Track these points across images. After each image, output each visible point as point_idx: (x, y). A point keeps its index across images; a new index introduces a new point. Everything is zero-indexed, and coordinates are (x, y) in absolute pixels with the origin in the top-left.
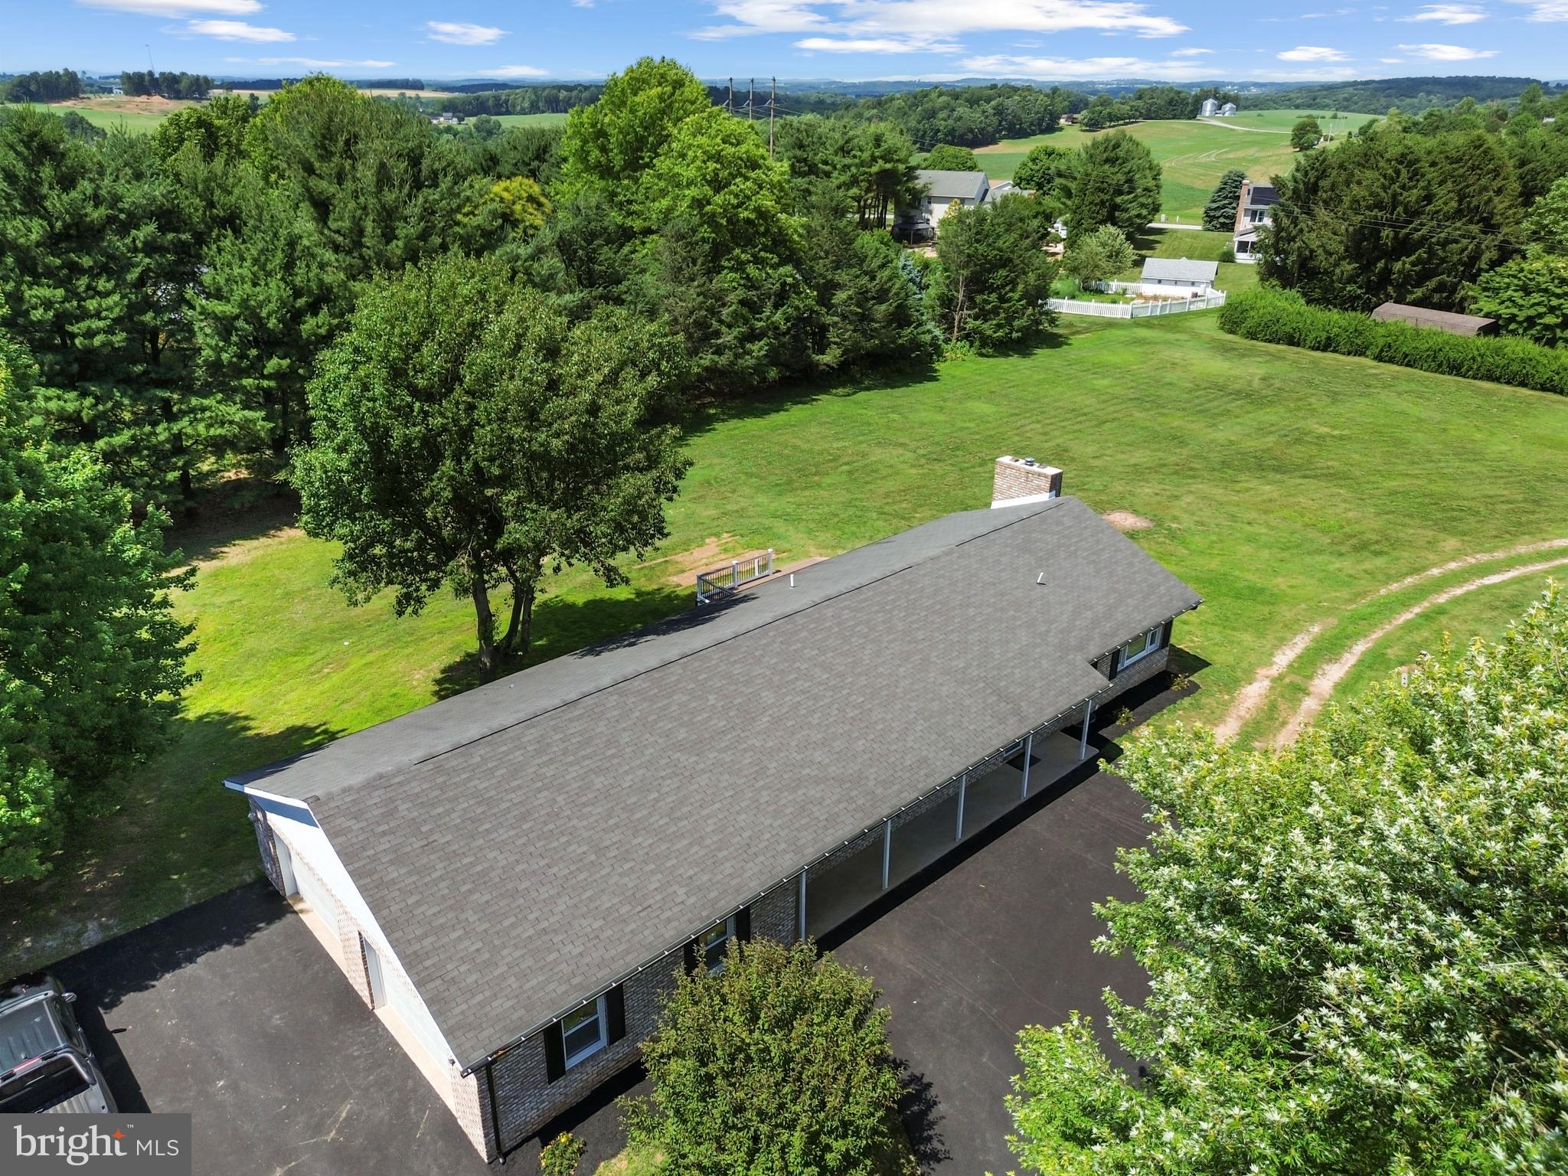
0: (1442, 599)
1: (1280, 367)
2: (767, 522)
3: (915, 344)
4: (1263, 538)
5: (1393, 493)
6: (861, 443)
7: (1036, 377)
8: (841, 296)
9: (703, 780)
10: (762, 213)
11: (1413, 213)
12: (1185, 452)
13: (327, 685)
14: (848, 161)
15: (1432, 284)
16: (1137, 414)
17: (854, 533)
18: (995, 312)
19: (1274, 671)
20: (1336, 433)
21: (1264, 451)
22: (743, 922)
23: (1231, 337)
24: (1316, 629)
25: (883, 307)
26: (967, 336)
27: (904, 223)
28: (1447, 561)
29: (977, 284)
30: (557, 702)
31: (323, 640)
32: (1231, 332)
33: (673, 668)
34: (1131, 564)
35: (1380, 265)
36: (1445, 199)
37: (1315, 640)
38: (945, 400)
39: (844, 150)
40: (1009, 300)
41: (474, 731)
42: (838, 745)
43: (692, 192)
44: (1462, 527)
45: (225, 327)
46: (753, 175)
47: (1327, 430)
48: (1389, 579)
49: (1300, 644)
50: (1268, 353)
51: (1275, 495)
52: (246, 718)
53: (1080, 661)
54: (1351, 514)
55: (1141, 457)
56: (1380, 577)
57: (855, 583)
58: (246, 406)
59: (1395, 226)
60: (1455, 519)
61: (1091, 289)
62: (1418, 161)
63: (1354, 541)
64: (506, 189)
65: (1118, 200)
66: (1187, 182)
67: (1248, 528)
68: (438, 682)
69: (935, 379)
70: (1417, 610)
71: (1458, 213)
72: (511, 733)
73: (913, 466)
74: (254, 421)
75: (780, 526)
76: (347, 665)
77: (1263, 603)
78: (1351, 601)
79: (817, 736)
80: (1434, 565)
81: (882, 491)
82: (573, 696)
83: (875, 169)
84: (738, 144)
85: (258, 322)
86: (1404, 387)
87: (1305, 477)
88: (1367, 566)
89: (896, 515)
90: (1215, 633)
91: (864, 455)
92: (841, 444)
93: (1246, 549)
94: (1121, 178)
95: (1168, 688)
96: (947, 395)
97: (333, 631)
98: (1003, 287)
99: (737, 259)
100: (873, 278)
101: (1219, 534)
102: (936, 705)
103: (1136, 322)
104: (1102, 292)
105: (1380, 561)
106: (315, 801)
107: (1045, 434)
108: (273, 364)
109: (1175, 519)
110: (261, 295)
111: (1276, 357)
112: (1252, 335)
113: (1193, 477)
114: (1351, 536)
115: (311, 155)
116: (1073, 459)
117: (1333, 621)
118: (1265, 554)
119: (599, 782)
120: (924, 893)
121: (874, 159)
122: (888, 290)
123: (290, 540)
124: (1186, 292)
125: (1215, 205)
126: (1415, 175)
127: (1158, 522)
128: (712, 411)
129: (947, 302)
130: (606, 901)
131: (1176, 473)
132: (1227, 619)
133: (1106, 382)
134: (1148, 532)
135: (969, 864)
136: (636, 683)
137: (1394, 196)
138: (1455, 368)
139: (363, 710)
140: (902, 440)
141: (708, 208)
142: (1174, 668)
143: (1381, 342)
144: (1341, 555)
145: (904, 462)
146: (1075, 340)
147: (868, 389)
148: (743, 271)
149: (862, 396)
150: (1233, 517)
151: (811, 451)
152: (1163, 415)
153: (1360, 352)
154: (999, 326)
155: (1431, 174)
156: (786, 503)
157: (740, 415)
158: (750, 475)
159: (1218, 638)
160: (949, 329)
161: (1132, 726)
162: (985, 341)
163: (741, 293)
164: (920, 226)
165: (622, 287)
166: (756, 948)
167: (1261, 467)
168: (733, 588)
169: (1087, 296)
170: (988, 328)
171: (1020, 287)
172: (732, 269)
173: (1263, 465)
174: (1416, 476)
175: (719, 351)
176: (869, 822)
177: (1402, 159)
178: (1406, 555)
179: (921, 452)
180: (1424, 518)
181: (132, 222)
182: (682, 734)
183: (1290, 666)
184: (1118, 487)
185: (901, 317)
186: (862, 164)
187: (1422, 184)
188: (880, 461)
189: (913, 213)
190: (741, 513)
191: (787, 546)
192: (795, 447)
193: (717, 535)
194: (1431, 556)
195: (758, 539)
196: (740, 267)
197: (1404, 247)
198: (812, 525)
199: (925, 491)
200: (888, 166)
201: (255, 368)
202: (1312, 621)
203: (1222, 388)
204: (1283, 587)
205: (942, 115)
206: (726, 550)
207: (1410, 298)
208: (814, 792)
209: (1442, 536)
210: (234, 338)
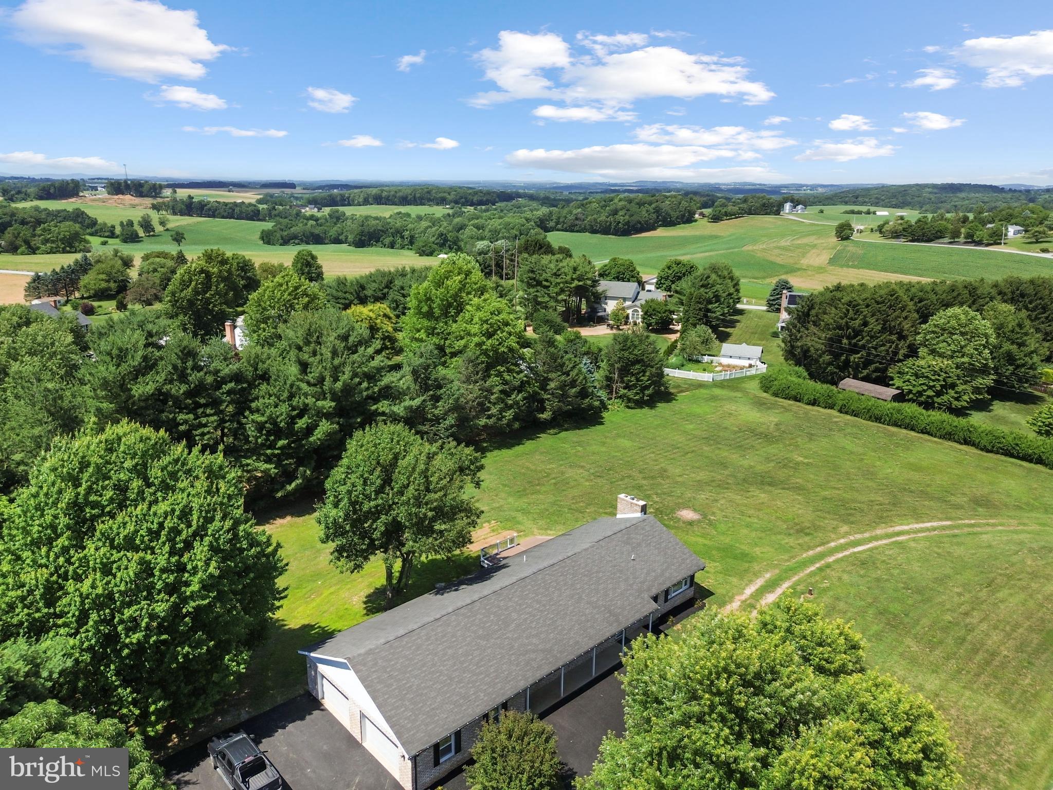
0: (831, 559)
1: (788, 416)
2: (513, 514)
3: (591, 407)
4: (755, 525)
5: (825, 499)
6: (561, 465)
7: (656, 423)
8: (552, 385)
9: (489, 651)
10: (511, 350)
11: (857, 333)
12: (726, 472)
13: (314, 604)
14: (558, 280)
15: (872, 367)
16: (705, 448)
17: (556, 521)
18: (635, 386)
19: (743, 597)
20: (806, 461)
21: (766, 472)
22: (505, 706)
23: (765, 394)
24: (768, 576)
25: (574, 390)
26: (620, 397)
27: (592, 311)
28: (839, 539)
29: (625, 371)
30: (432, 619)
31: (308, 581)
32: (765, 392)
33: (476, 604)
34: (675, 549)
35: (843, 358)
36: (874, 325)
37: (766, 582)
38: (606, 437)
39: (556, 275)
40: (642, 381)
41: (401, 632)
42: (542, 636)
43: (476, 339)
44: (852, 519)
45: (260, 427)
46: (506, 329)
47: (801, 459)
48: (810, 548)
49: (759, 582)
50: (783, 407)
51: (766, 500)
52: (283, 620)
53: (646, 596)
54: (800, 511)
55: (702, 475)
56: (805, 547)
57: (551, 562)
58: (266, 462)
59: (849, 338)
60: (850, 515)
61: (692, 360)
62: (858, 305)
63: (798, 527)
64: (371, 311)
65: (710, 307)
66: (773, 259)
67: (748, 519)
68: (365, 603)
69: (602, 423)
70: (818, 565)
71: (883, 331)
72: (416, 632)
73: (587, 480)
74: (269, 470)
75: (520, 517)
76: (321, 594)
77: (746, 562)
78: (788, 561)
79: (534, 632)
80: (833, 541)
81: (570, 496)
82: (438, 616)
83: (573, 285)
84: (499, 313)
85: (275, 424)
86: (849, 430)
87: (784, 489)
88: (800, 541)
89: (577, 510)
90: (720, 578)
91: (563, 473)
92: (552, 466)
93: (745, 531)
94: (711, 295)
95: (693, 606)
96: (607, 434)
97: (312, 576)
98: (638, 373)
99: (498, 371)
100: (568, 375)
101: (733, 523)
102: (583, 618)
103: (716, 384)
104: (699, 362)
105: (807, 539)
106: (348, 659)
107: (656, 461)
108: (281, 443)
109: (713, 514)
110: (278, 411)
111: (786, 410)
112: (776, 395)
113: (727, 488)
114: (797, 524)
115: (301, 344)
116: (668, 477)
117: (777, 571)
118: (753, 534)
119: (450, 652)
120: (578, 698)
121: (573, 279)
122: (577, 380)
123: (282, 526)
124: (746, 363)
125: (772, 298)
126: (857, 312)
127: (705, 516)
128: (485, 445)
129: (609, 379)
130: (455, 698)
131: (719, 486)
132: (728, 570)
133: (691, 427)
134: (699, 521)
135: (597, 686)
136: (462, 610)
137: (847, 323)
138: (878, 419)
139: (333, 616)
140: (582, 464)
141: (484, 347)
142: (697, 596)
143: (841, 403)
144: (790, 535)
145: (583, 478)
146: (680, 396)
147: (566, 430)
148: (502, 376)
149: (563, 434)
150: (742, 513)
151: (535, 471)
152: (719, 449)
153: (831, 407)
154: (637, 394)
155: (866, 311)
156: (522, 503)
157: (499, 447)
158: (505, 485)
159: (721, 580)
160: (611, 393)
161: (674, 624)
162: (629, 400)
163: (500, 388)
164: (600, 314)
165: (442, 391)
166: (511, 713)
167: (762, 483)
168: (497, 554)
169: (690, 365)
170: (631, 394)
171: (648, 374)
172: (496, 376)
173: (766, 481)
174: (838, 489)
175: (489, 417)
176: (554, 668)
177: (849, 304)
178: (820, 535)
179: (592, 471)
180: (835, 514)
181: (224, 381)
182: (481, 632)
183: (752, 595)
184: (689, 494)
185: (584, 393)
186: (566, 282)
187: (861, 317)
188: (570, 477)
189: (596, 306)
190: (500, 509)
191: (523, 528)
192: (528, 468)
193: (489, 522)
194: (833, 536)
195: (509, 524)
196: (500, 374)
197: (854, 349)
198: (536, 516)
199: (592, 496)
200: (581, 283)
201: (272, 446)
202: (767, 571)
203: (752, 431)
204: (758, 553)
205: (621, 213)
206: (493, 531)
207: (860, 376)
208: (533, 656)
209: (841, 524)
210: (264, 432)
